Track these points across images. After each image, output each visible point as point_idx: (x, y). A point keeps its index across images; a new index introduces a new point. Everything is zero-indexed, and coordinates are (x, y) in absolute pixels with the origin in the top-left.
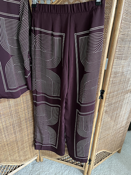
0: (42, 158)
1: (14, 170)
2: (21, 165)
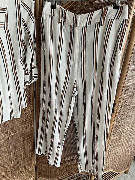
0: (38, 179)
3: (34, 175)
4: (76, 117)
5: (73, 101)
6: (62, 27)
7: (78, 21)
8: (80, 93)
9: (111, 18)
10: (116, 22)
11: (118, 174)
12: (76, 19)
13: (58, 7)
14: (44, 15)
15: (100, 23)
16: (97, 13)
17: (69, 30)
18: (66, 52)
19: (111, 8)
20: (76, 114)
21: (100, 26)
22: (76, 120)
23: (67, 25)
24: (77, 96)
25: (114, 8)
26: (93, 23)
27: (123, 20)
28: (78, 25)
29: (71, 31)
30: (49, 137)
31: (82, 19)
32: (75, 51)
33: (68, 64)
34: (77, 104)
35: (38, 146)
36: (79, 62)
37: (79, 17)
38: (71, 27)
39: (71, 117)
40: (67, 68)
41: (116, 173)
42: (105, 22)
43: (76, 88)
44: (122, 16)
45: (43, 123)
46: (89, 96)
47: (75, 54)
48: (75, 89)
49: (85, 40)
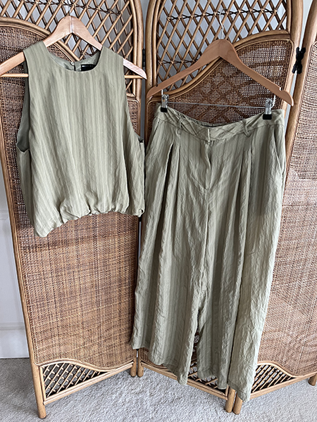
0: (141, 369)
1: (86, 380)
2: (102, 373)
3: (135, 359)
11: (292, 378)
41: (289, 375)
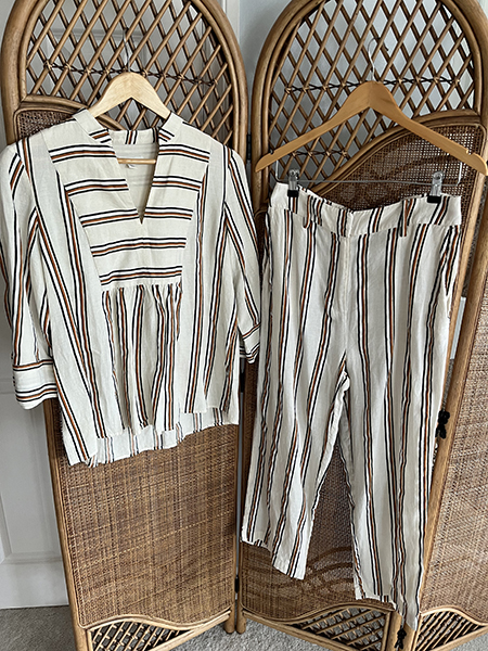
0: (243, 621)
2: (182, 632)
3: (233, 606)
4: (345, 445)
5: (339, 405)
6: (311, 234)
7: (350, 226)
8: (356, 383)
9: (422, 220)
10: (434, 230)
11: (480, 627)
12: (345, 220)
13: (304, 193)
14: (272, 210)
15: (398, 231)
16: (390, 211)
17: (328, 241)
18: (321, 288)
19: (421, 201)
20: (345, 437)
21: (400, 238)
22: (346, 454)
23: (323, 232)
24: (348, 393)
25: (429, 201)
26: (383, 230)
27: (451, 227)
28: (349, 233)
29: (333, 245)
30: (275, 494)
31: (358, 221)
32: (341, 286)
33: (327, 316)
34: (348, 410)
35: (246, 518)
36: (351, 311)
37: (351, 216)
38: (333, 236)
39: (333, 443)
40: (325, 323)
42: (409, 228)
43: (346, 371)
44: (448, 219)
45: (261, 458)
46: (378, 392)
47: (341, 295)
48: (343, 374)
49: (364, 265)
